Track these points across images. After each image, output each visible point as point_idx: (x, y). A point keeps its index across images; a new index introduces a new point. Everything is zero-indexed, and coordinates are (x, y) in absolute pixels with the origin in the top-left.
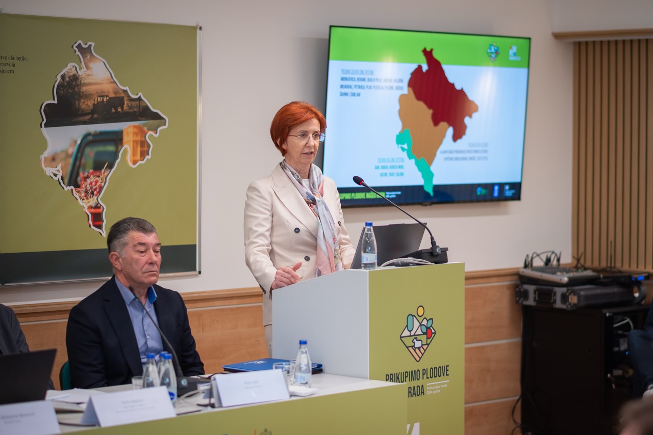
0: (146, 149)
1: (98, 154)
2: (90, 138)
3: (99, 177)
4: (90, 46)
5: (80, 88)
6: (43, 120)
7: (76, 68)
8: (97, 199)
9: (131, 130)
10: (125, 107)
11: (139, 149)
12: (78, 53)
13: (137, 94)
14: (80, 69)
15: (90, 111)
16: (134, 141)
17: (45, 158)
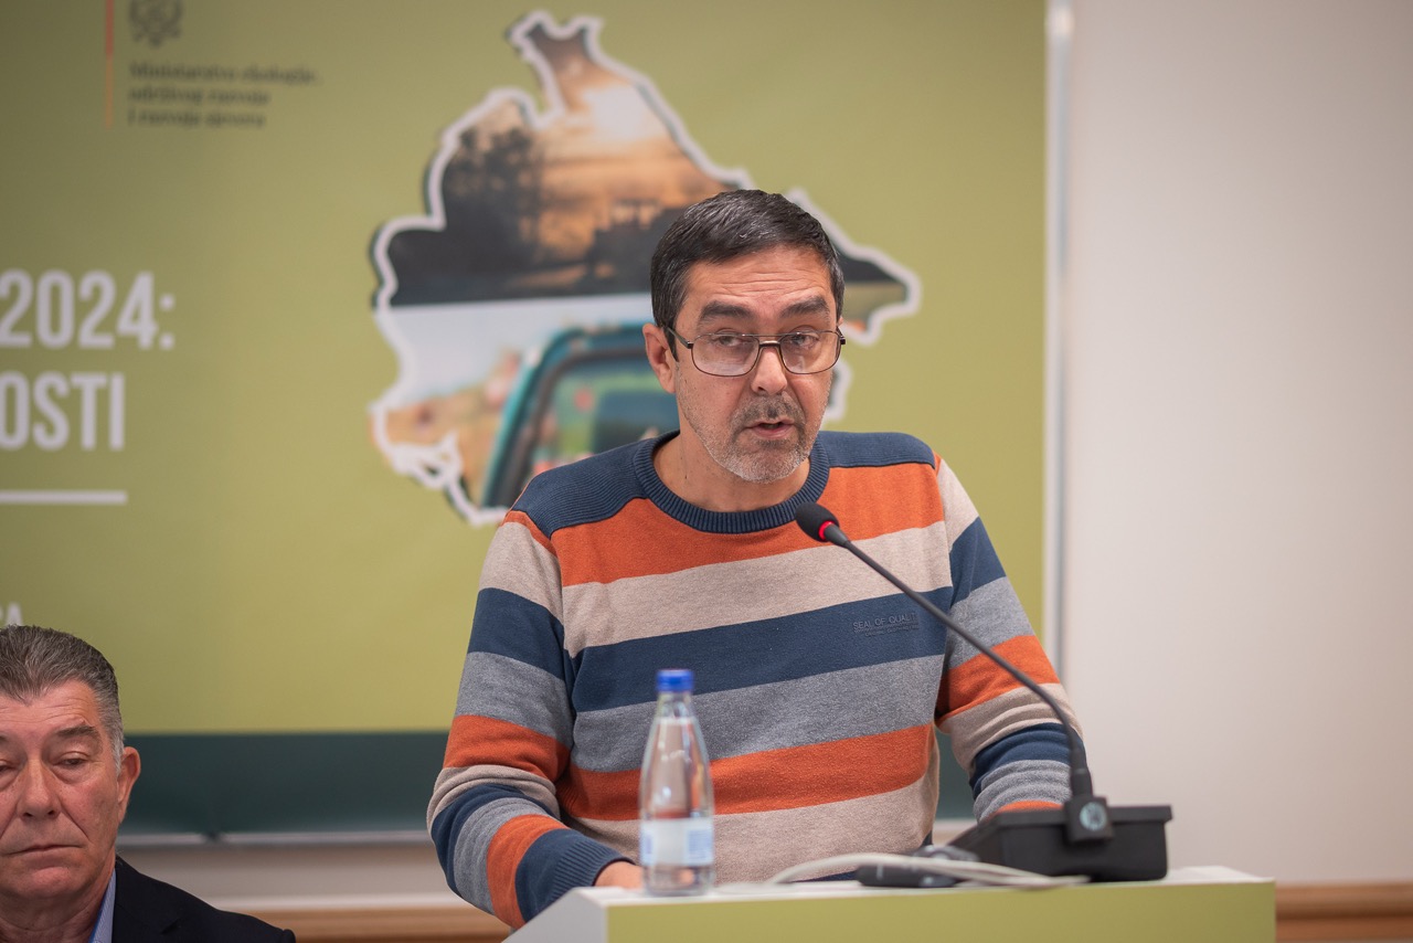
1: (612, 401)
2: (581, 347)
4: (581, 35)
5: (539, 175)
6: (380, 282)
7: (522, 110)
12: (531, 54)
14: (542, 107)
15: (580, 254)
17: (393, 419)
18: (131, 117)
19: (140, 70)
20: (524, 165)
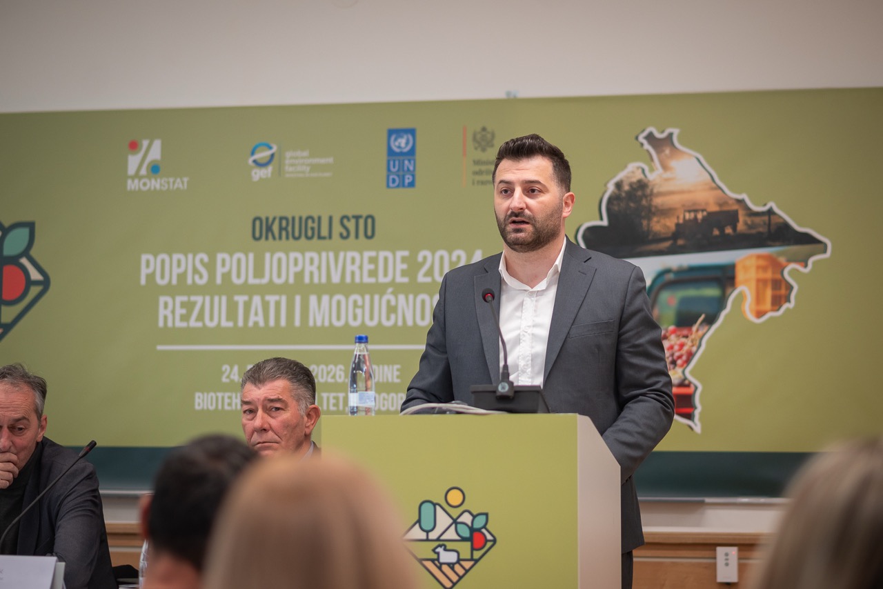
0: (783, 291)
1: (684, 301)
2: (671, 276)
3: (687, 337)
4: (671, 135)
5: (651, 200)
7: (643, 171)
8: (683, 372)
9: (753, 263)
10: (741, 226)
11: (769, 293)
12: (647, 146)
13: (765, 205)
14: (652, 170)
15: (670, 235)
16: (758, 281)
18: (473, 183)
19: (477, 162)
20: (645, 196)
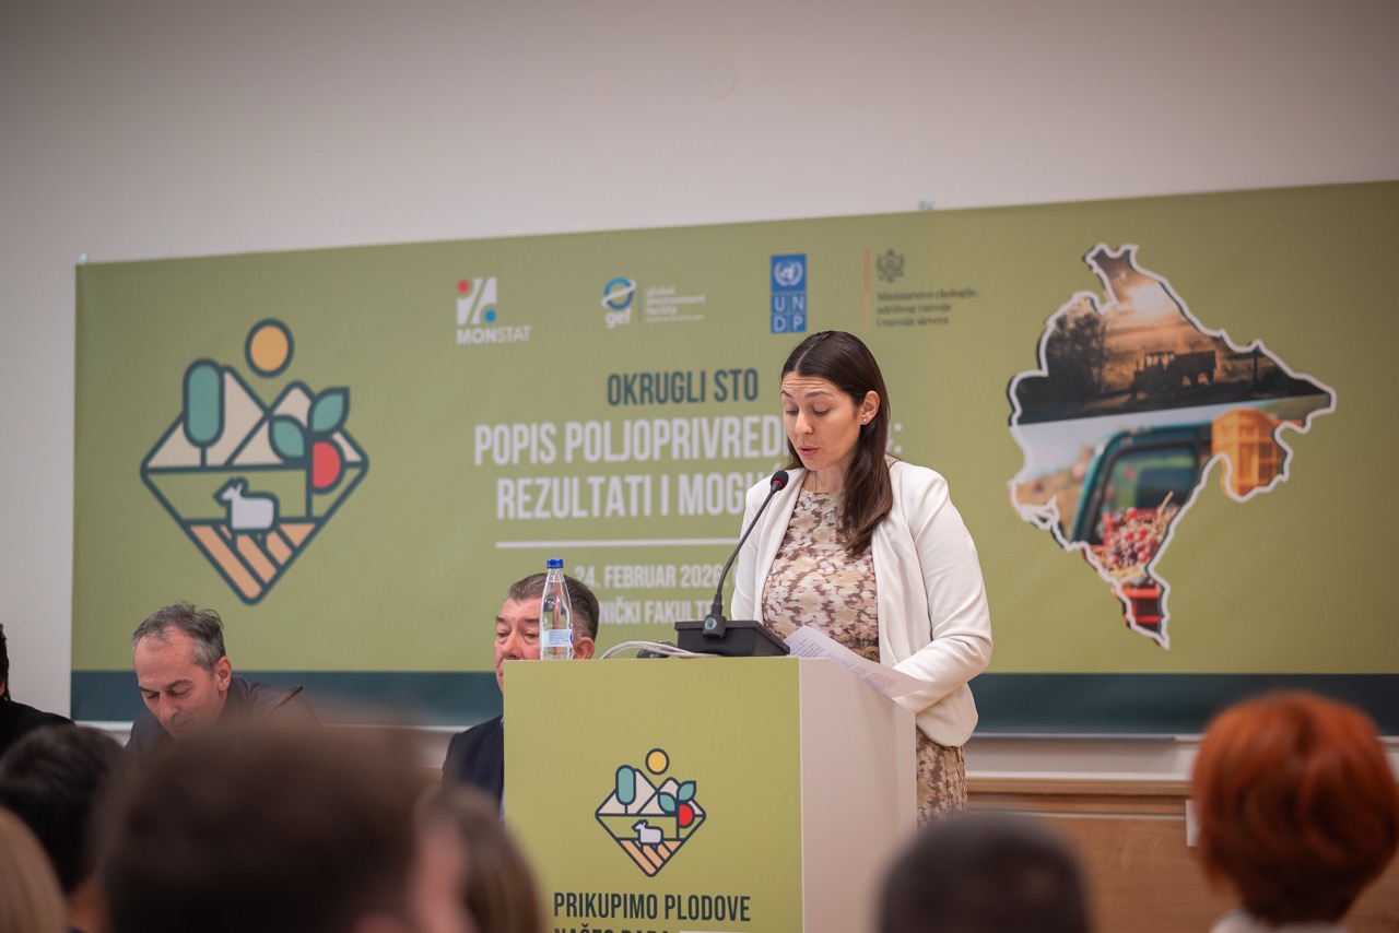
0: (1274, 459)
1: (1146, 474)
2: (1129, 442)
3: (1150, 522)
4: (1127, 253)
5: (1103, 341)
6: (1014, 410)
7: (1092, 302)
8: (1146, 569)
9: (1234, 421)
10: (1218, 374)
11: (1255, 462)
12: (1097, 269)
13: (1250, 344)
14: (1103, 301)
15: (1127, 387)
16: (1242, 445)
17: (1020, 488)
18: (878, 324)
19: (882, 297)
20: (1095, 336)
